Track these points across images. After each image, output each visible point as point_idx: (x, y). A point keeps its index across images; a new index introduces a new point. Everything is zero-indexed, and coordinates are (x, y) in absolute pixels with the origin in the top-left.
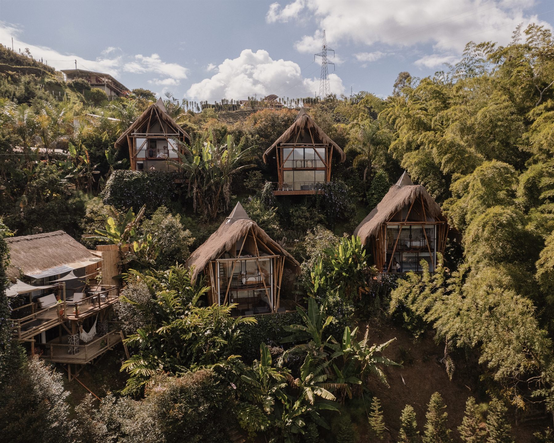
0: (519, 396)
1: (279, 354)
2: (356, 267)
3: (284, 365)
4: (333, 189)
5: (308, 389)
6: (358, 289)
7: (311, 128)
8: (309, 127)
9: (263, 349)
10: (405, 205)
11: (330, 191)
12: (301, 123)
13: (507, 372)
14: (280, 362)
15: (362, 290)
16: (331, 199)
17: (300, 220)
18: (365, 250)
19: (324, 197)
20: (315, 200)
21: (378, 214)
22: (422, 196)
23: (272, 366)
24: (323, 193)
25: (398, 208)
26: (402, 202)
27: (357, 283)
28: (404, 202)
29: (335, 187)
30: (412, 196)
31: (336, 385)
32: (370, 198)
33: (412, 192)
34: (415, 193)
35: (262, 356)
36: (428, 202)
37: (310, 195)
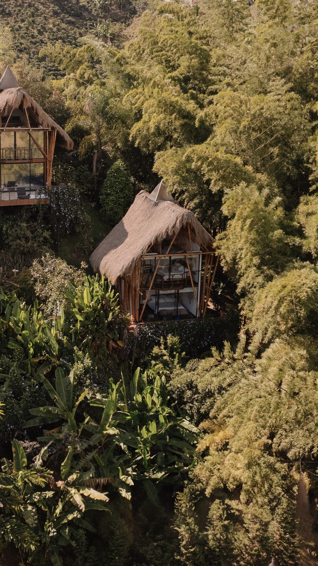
0: (305, 473)
1: (36, 452)
2: (107, 317)
3: (44, 464)
4: (61, 197)
5: (73, 491)
6: (108, 343)
7: (28, 109)
8: (25, 107)
9: (15, 447)
10: (167, 235)
11: (58, 199)
12: (15, 102)
13: (299, 453)
14: (38, 462)
15: (114, 345)
16: (59, 210)
17: (18, 241)
18: (113, 290)
19: (50, 207)
20: (38, 212)
21: (127, 240)
22: (190, 225)
23: (28, 467)
24: (48, 202)
25: (159, 239)
26: (164, 231)
27: (107, 335)
28: (167, 232)
29: (64, 194)
30: (178, 225)
31: (102, 481)
32: (104, 200)
33: (177, 219)
34: (182, 221)
35: (14, 455)
36: (197, 231)
37: (31, 205)
